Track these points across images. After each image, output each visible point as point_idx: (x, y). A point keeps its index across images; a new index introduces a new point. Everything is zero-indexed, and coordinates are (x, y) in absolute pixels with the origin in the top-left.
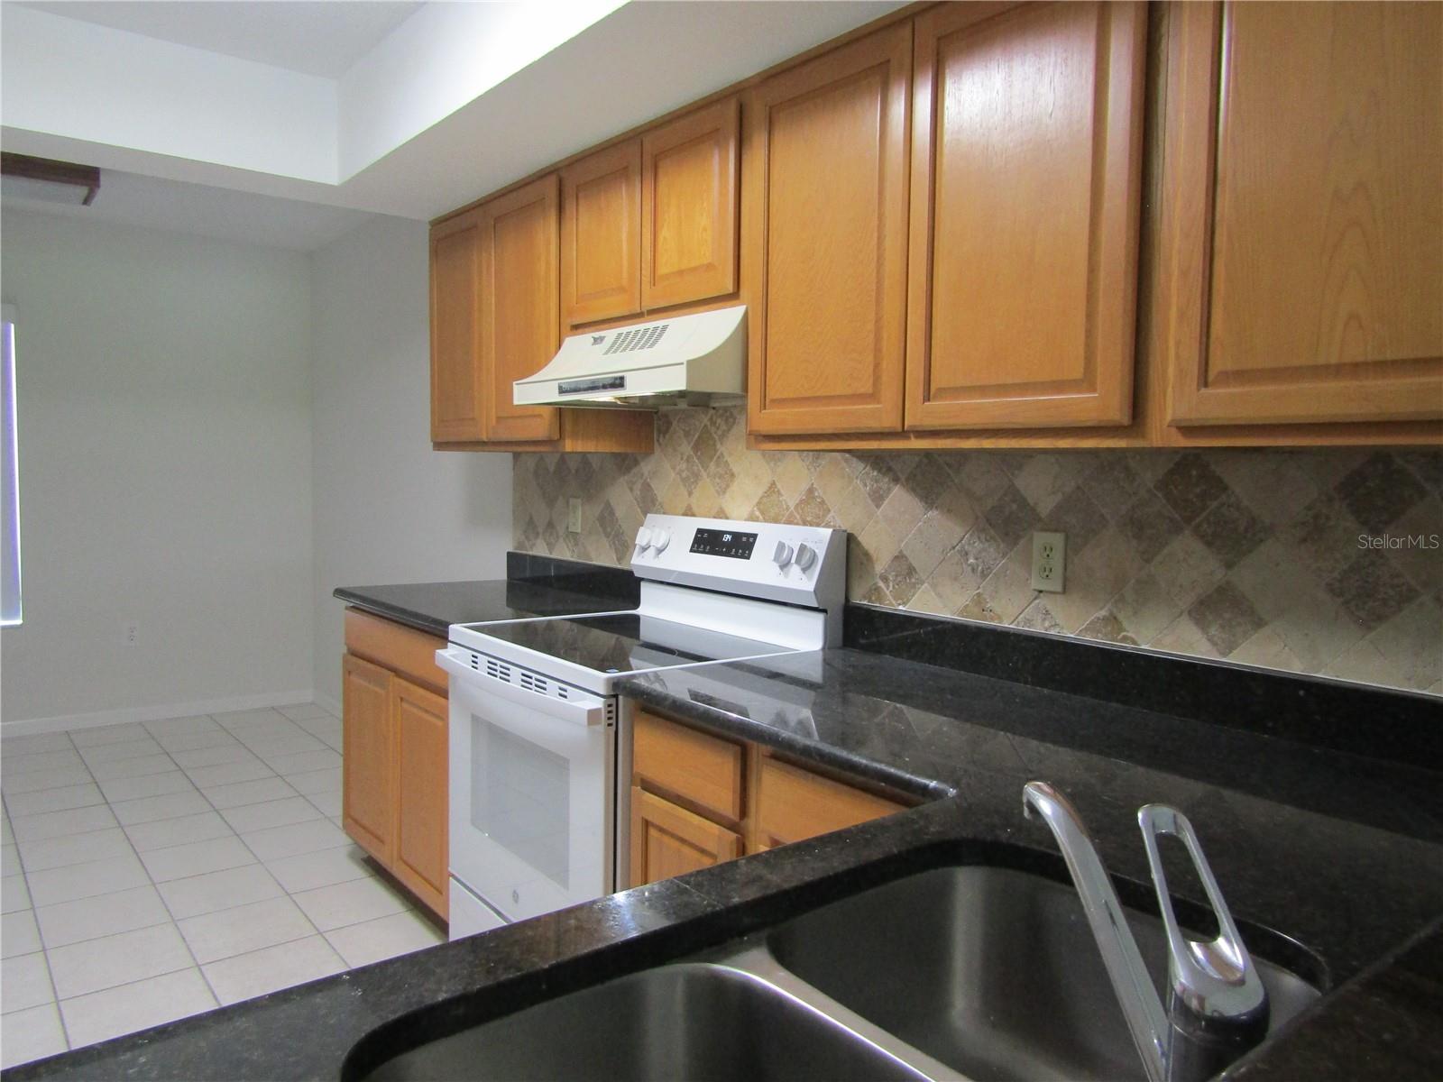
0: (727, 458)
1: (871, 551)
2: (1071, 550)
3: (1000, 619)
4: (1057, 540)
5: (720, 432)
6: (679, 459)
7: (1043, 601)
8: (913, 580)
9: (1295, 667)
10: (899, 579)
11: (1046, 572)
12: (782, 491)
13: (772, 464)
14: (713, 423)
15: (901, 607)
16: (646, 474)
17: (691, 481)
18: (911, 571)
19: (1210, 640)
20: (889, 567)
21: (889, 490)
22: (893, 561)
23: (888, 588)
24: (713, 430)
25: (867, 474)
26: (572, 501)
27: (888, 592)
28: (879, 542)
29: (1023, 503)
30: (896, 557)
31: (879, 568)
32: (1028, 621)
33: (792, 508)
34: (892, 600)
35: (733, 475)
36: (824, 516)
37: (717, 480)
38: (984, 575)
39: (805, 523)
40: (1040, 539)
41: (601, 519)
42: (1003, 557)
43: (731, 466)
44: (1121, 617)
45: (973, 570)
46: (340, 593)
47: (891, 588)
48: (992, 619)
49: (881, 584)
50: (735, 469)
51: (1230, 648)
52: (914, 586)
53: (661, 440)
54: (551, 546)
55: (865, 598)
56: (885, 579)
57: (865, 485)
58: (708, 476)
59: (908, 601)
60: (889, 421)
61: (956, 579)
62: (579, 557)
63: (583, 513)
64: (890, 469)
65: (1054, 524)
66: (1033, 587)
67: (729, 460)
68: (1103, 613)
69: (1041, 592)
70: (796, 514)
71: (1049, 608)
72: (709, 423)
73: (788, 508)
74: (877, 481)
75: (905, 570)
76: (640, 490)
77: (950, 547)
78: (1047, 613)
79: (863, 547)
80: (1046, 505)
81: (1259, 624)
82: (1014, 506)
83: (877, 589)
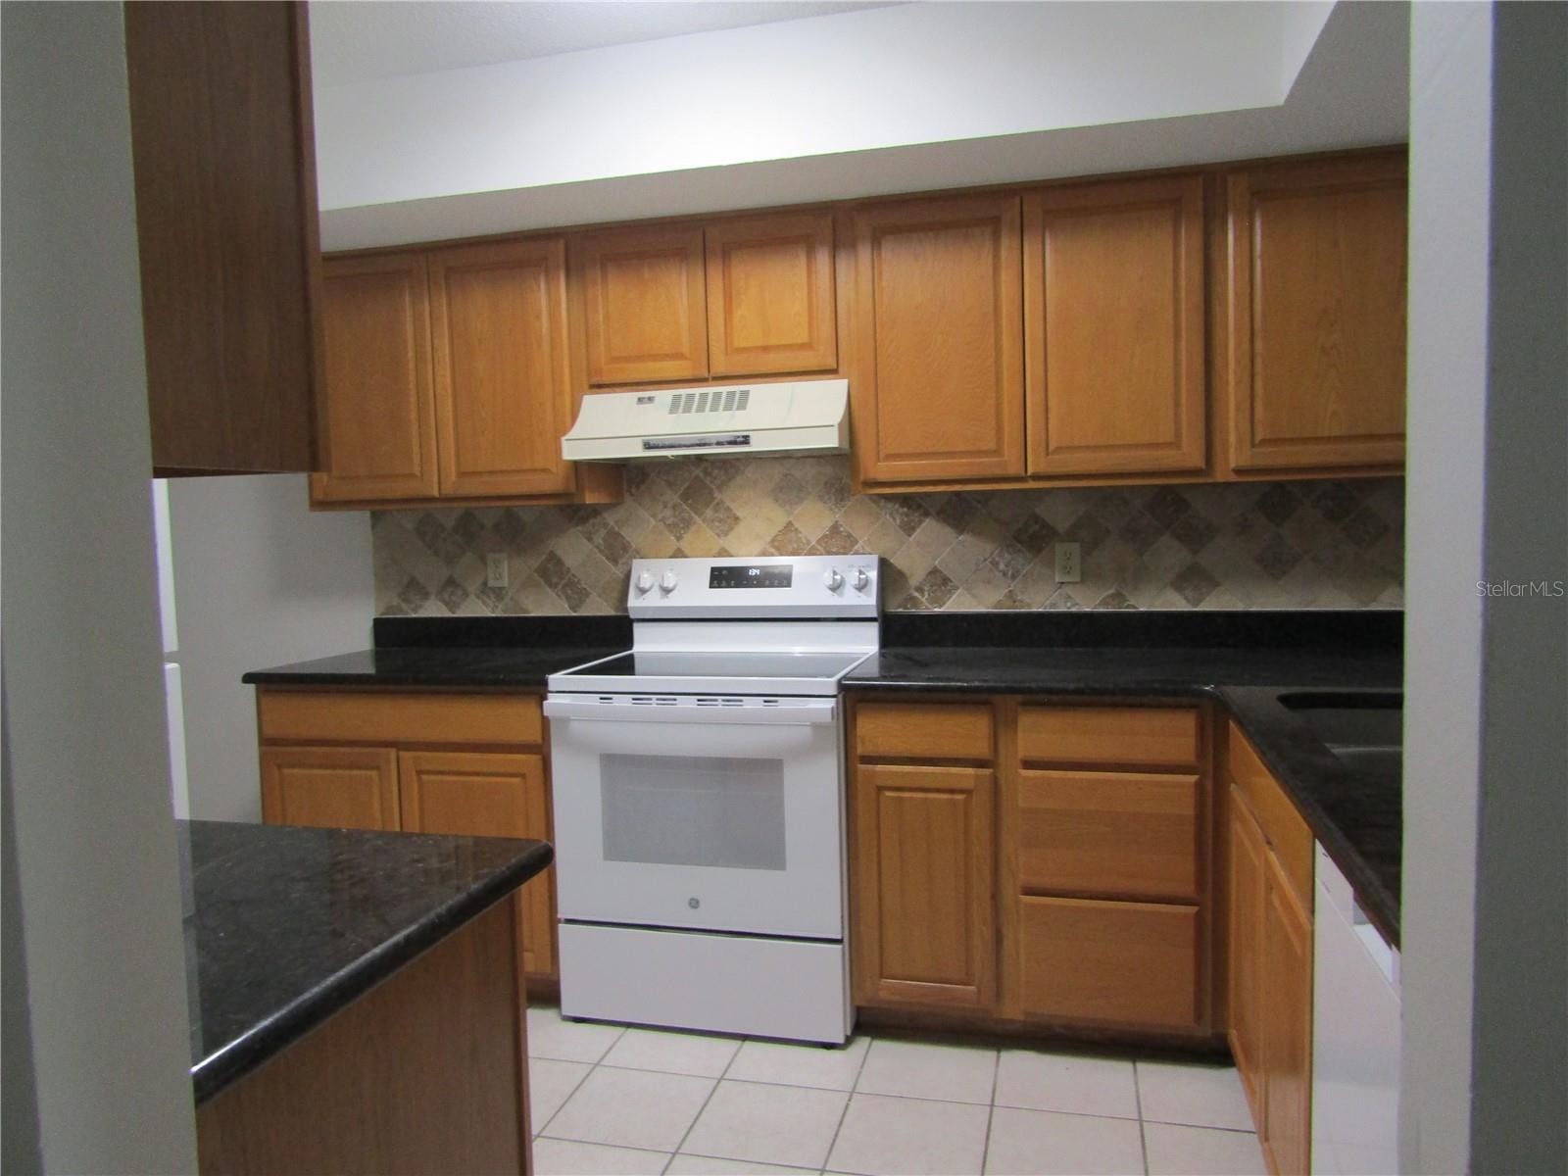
0: (728, 503)
1: (905, 570)
2: (1087, 552)
3: (1029, 606)
4: (1075, 548)
5: (718, 482)
6: (661, 507)
7: (1067, 590)
8: (948, 588)
9: (1239, 606)
10: (934, 588)
11: (1067, 571)
12: (800, 529)
13: (787, 507)
14: (707, 473)
15: (936, 610)
16: (612, 523)
17: (679, 527)
18: (946, 581)
19: (1187, 599)
20: (925, 580)
21: (921, 522)
22: (927, 576)
23: (923, 596)
24: (708, 481)
25: (897, 510)
26: (490, 557)
27: (923, 600)
28: (913, 561)
29: (1045, 525)
30: (931, 573)
31: (914, 582)
32: (1053, 605)
33: (814, 543)
34: (927, 604)
35: (737, 519)
36: (853, 546)
37: (717, 524)
38: (1014, 577)
39: (829, 553)
40: (1060, 548)
41: (543, 572)
42: (1030, 563)
43: (734, 511)
44: (1124, 593)
45: (1005, 574)
46: (248, 678)
47: (926, 596)
48: (1022, 607)
49: (916, 594)
50: (738, 514)
51: (1198, 602)
52: (950, 592)
53: (633, 490)
54: (451, 606)
55: (900, 607)
56: (920, 589)
57: (894, 519)
58: (703, 521)
59: (944, 604)
60: (1015, 469)
61: (989, 582)
62: (504, 611)
63: (509, 567)
64: (920, 506)
65: (1071, 536)
66: (1057, 580)
67: (732, 507)
68: (1111, 592)
69: (1062, 583)
70: (819, 547)
71: (1070, 593)
72: (701, 475)
73: (808, 543)
74: (907, 515)
75: (940, 581)
76: (603, 539)
77: (982, 559)
78: (1069, 597)
79: (896, 567)
80: (1062, 526)
81: (1218, 584)
82: (1037, 527)
83: (912, 599)
